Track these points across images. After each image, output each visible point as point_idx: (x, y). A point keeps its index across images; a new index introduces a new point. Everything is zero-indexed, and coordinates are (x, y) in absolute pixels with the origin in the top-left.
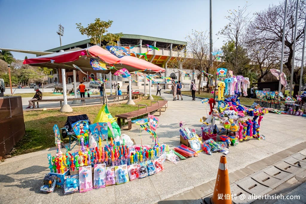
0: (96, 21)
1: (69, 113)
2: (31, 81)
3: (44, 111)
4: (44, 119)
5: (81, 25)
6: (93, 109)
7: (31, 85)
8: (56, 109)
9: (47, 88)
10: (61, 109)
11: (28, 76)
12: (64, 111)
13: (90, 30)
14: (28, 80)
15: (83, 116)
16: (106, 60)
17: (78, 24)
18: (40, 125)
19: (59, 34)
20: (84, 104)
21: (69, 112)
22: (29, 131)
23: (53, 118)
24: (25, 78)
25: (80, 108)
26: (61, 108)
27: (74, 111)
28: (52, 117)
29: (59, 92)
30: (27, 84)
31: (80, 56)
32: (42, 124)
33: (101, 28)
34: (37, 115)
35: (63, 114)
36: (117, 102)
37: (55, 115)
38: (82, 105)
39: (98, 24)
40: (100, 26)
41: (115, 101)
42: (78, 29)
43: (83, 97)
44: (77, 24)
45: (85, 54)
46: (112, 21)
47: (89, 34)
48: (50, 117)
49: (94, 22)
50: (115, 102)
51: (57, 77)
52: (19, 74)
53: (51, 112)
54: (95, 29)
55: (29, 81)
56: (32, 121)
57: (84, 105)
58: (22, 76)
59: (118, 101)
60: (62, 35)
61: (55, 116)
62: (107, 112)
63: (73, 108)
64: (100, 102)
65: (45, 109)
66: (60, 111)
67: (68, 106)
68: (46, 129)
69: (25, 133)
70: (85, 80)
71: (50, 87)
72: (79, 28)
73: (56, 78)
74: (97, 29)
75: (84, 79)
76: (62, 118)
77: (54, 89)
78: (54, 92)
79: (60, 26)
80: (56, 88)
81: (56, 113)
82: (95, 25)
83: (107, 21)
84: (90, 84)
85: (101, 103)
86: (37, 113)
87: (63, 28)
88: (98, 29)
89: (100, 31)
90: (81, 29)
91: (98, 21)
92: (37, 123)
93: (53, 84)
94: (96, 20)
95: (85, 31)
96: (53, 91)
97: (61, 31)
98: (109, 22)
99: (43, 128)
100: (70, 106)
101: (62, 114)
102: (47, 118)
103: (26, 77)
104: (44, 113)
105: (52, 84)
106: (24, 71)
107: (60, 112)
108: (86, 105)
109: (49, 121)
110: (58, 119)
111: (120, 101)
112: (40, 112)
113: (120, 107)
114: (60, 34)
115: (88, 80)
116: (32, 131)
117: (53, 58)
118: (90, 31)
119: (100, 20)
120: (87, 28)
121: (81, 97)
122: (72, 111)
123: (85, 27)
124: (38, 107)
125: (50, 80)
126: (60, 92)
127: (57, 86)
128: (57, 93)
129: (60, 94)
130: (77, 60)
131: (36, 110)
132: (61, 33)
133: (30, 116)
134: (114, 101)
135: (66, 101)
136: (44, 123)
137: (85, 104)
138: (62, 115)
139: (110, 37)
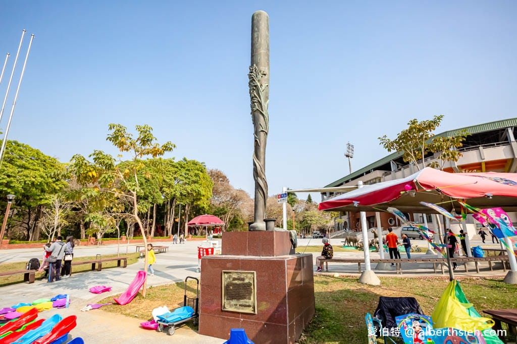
0: (409, 125)
1: (374, 286)
2: (315, 227)
3: (336, 278)
4: (338, 291)
5: (387, 138)
6: (418, 283)
7: (315, 234)
8: (352, 277)
9: (333, 238)
10: (361, 277)
11: (311, 221)
12: (365, 282)
13: (401, 141)
14: (310, 227)
15: (407, 301)
16: (454, 194)
17: (381, 137)
18: (332, 302)
19: (347, 156)
20: (398, 271)
21: (373, 284)
22: (319, 310)
23: (350, 292)
24: (307, 223)
25: (392, 278)
26: (360, 274)
27: (383, 283)
28: (348, 291)
29: (351, 246)
30: (309, 232)
31: (402, 193)
32: (335, 301)
33: (421, 134)
34: (327, 283)
35: (365, 287)
36: (474, 274)
37: (352, 288)
38: (396, 273)
39: (415, 128)
40: (420, 130)
41: (469, 271)
42: (382, 145)
43: (394, 257)
44: (379, 138)
45: (411, 187)
46: (442, 116)
47: (400, 148)
48: (345, 291)
49: (407, 127)
50: (467, 273)
51: (347, 221)
52: (301, 219)
53: (345, 281)
54: (410, 137)
55: (312, 227)
56: (321, 292)
57: (400, 273)
58: (304, 221)
59: (476, 270)
60: (351, 157)
61: (353, 291)
62: (462, 299)
63: (381, 278)
64: (433, 270)
65: (337, 275)
66: (359, 280)
67: (372, 272)
68: (341, 312)
69: (314, 311)
70: (392, 225)
71: (338, 236)
72: (384, 144)
73: (345, 222)
74: (414, 136)
75: (391, 222)
76: (364, 294)
77: (344, 240)
78: (344, 245)
79: (349, 145)
80: (347, 239)
81: (353, 284)
82: (410, 132)
83: (431, 119)
84: (403, 230)
85: (434, 272)
86: (326, 280)
87: (352, 146)
88: (416, 135)
89: (419, 138)
90: (387, 145)
91: (414, 122)
92: (328, 298)
93: (342, 232)
94: (410, 123)
95: (393, 146)
96: (342, 244)
97: (350, 151)
98: (435, 119)
99: (338, 309)
100: (375, 273)
101: (362, 287)
102: (341, 292)
103: (309, 222)
104: (336, 281)
105: (340, 231)
106: (306, 215)
107: (359, 282)
108: (404, 273)
109: (344, 297)
110: (357, 296)
111: (481, 270)
112: (330, 280)
113: (485, 286)
114: (349, 156)
115: (397, 224)
116: (323, 310)
117: (356, 199)
118: (401, 143)
119: (417, 122)
120: (397, 139)
121: (392, 257)
122: (379, 284)
123: (392, 140)
124: (327, 271)
125: (337, 226)
126: (354, 245)
127: (348, 235)
128: (348, 246)
129: (353, 248)
130: (397, 199)
131: (324, 276)
132: (350, 154)
133: (318, 283)
134: (466, 271)
135: (368, 264)
136: (338, 301)
137: (401, 270)
138: (363, 289)
139: (441, 144)
